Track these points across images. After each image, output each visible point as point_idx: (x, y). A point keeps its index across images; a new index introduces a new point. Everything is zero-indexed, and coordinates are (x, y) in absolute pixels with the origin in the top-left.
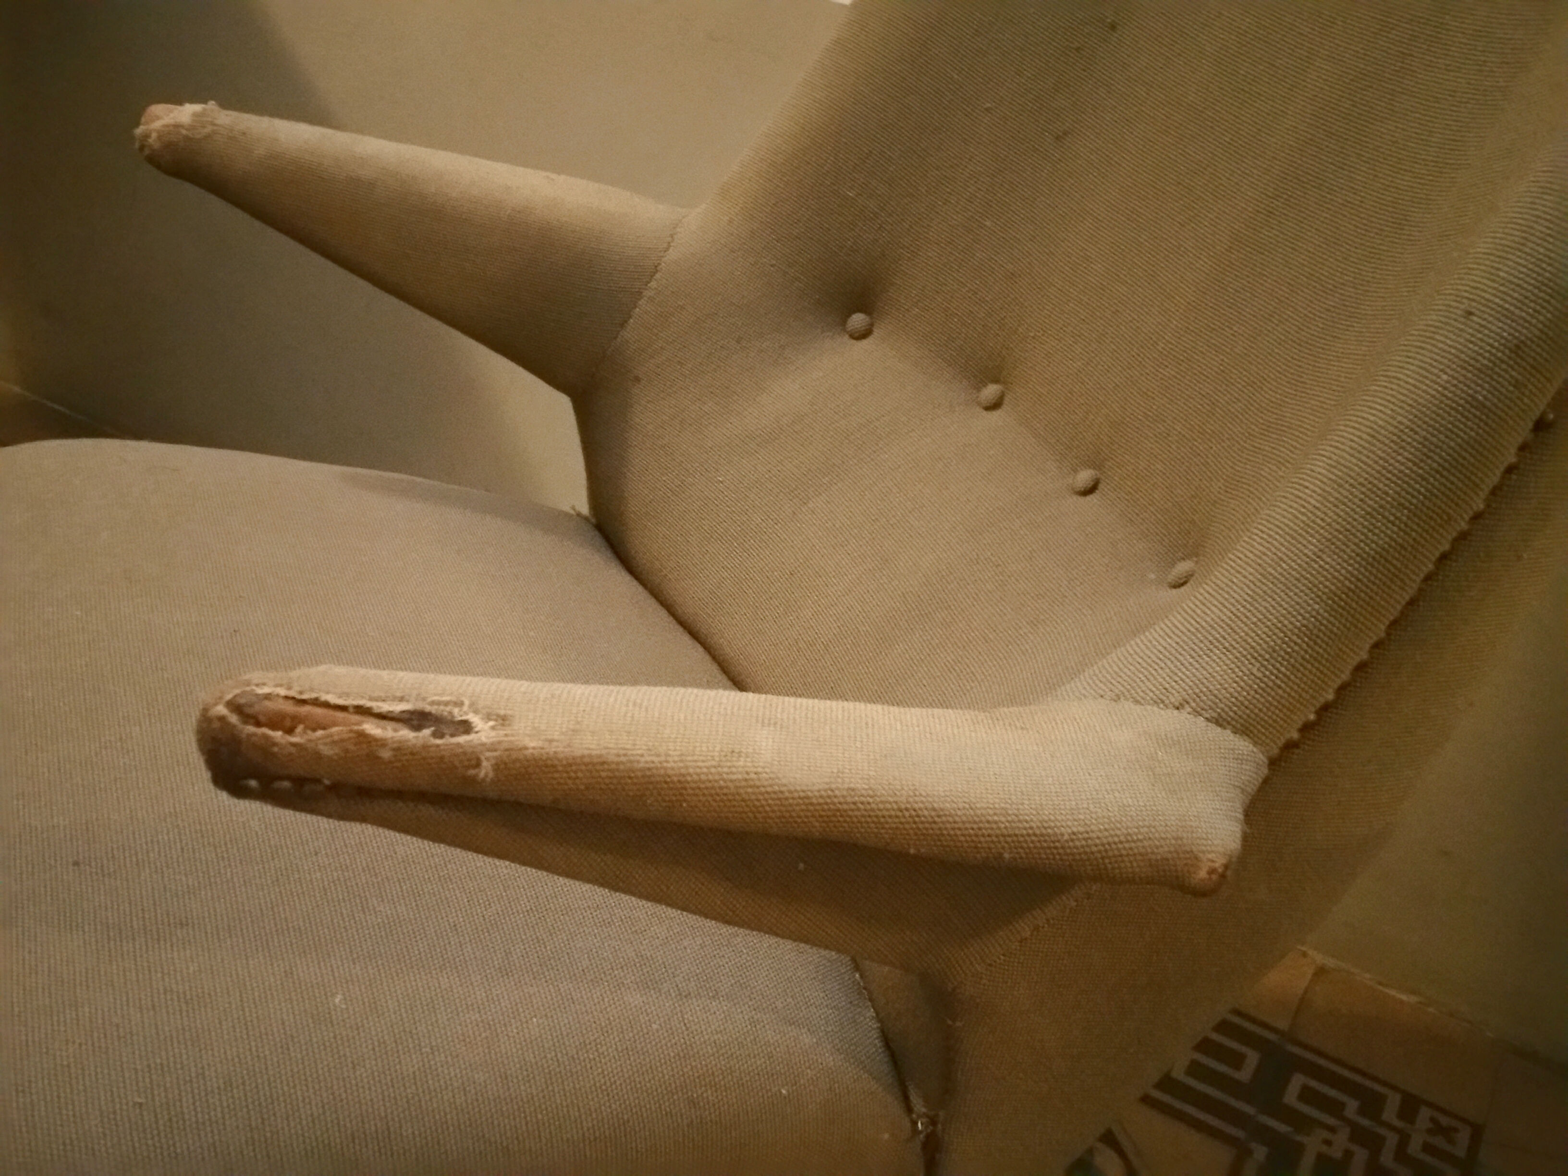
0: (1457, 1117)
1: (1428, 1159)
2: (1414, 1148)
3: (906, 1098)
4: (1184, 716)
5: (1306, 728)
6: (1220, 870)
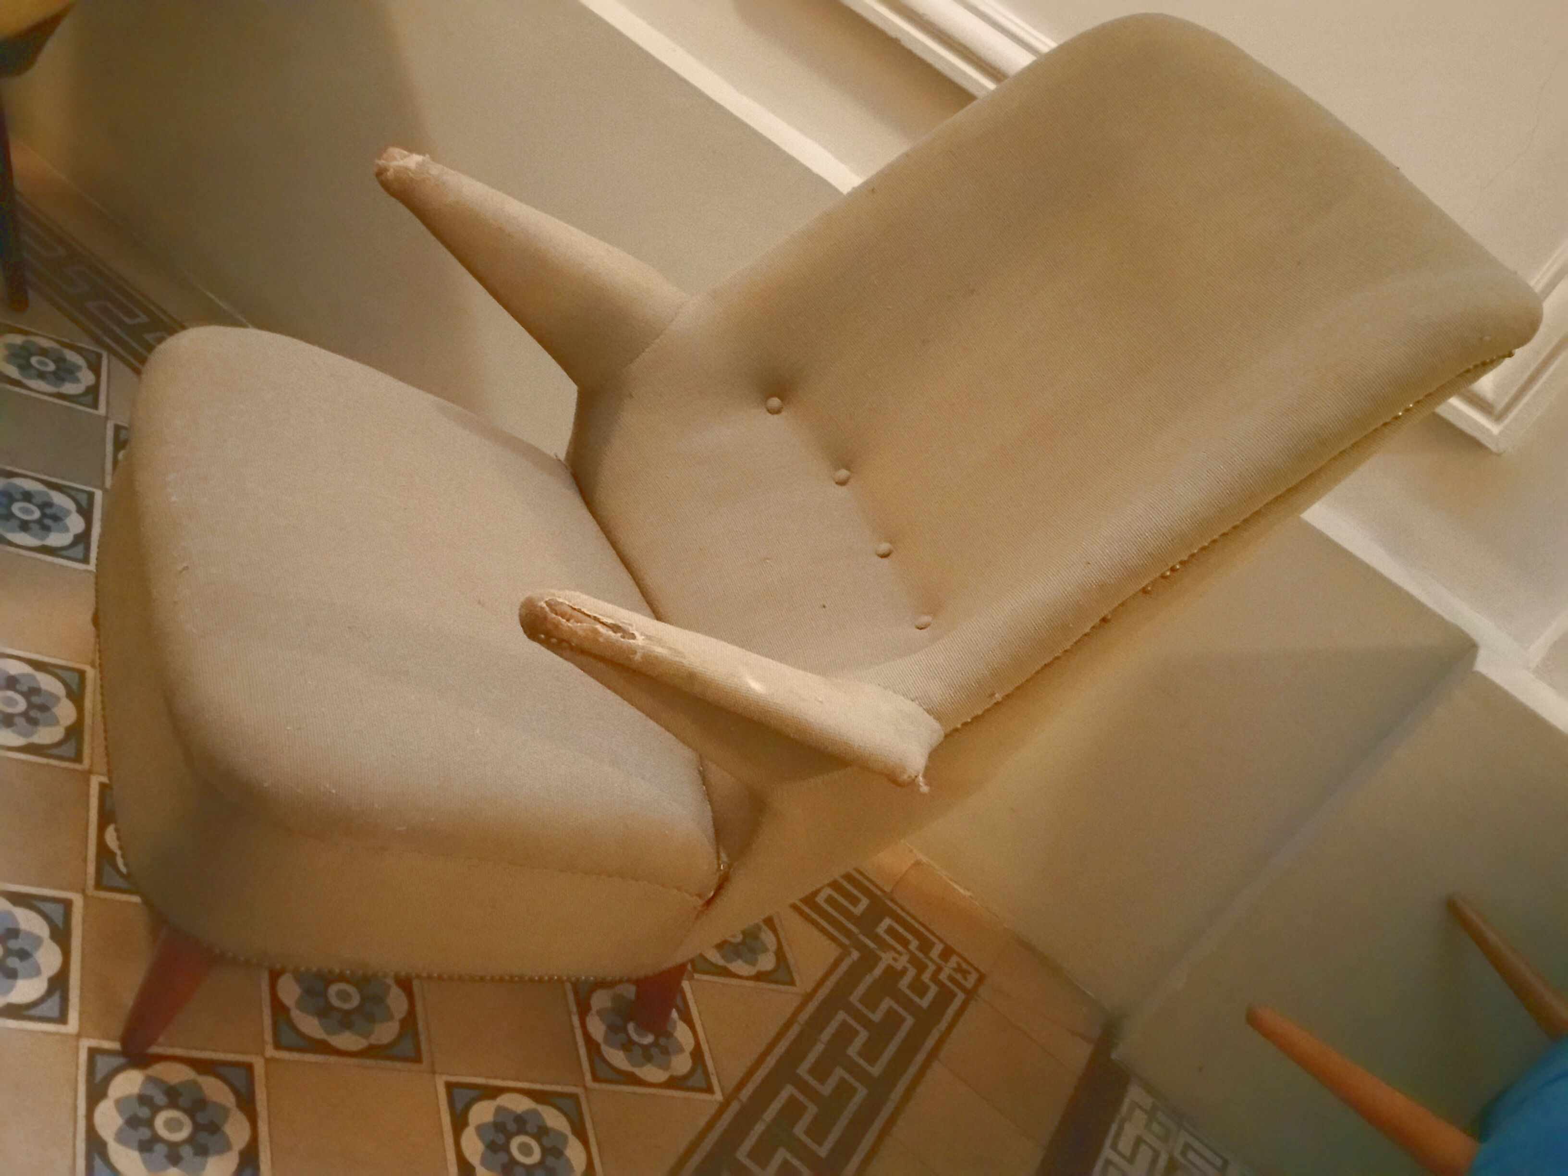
0: (972, 965)
1: (949, 984)
2: (943, 977)
3: (718, 853)
4: (914, 705)
5: (965, 724)
6: (913, 778)
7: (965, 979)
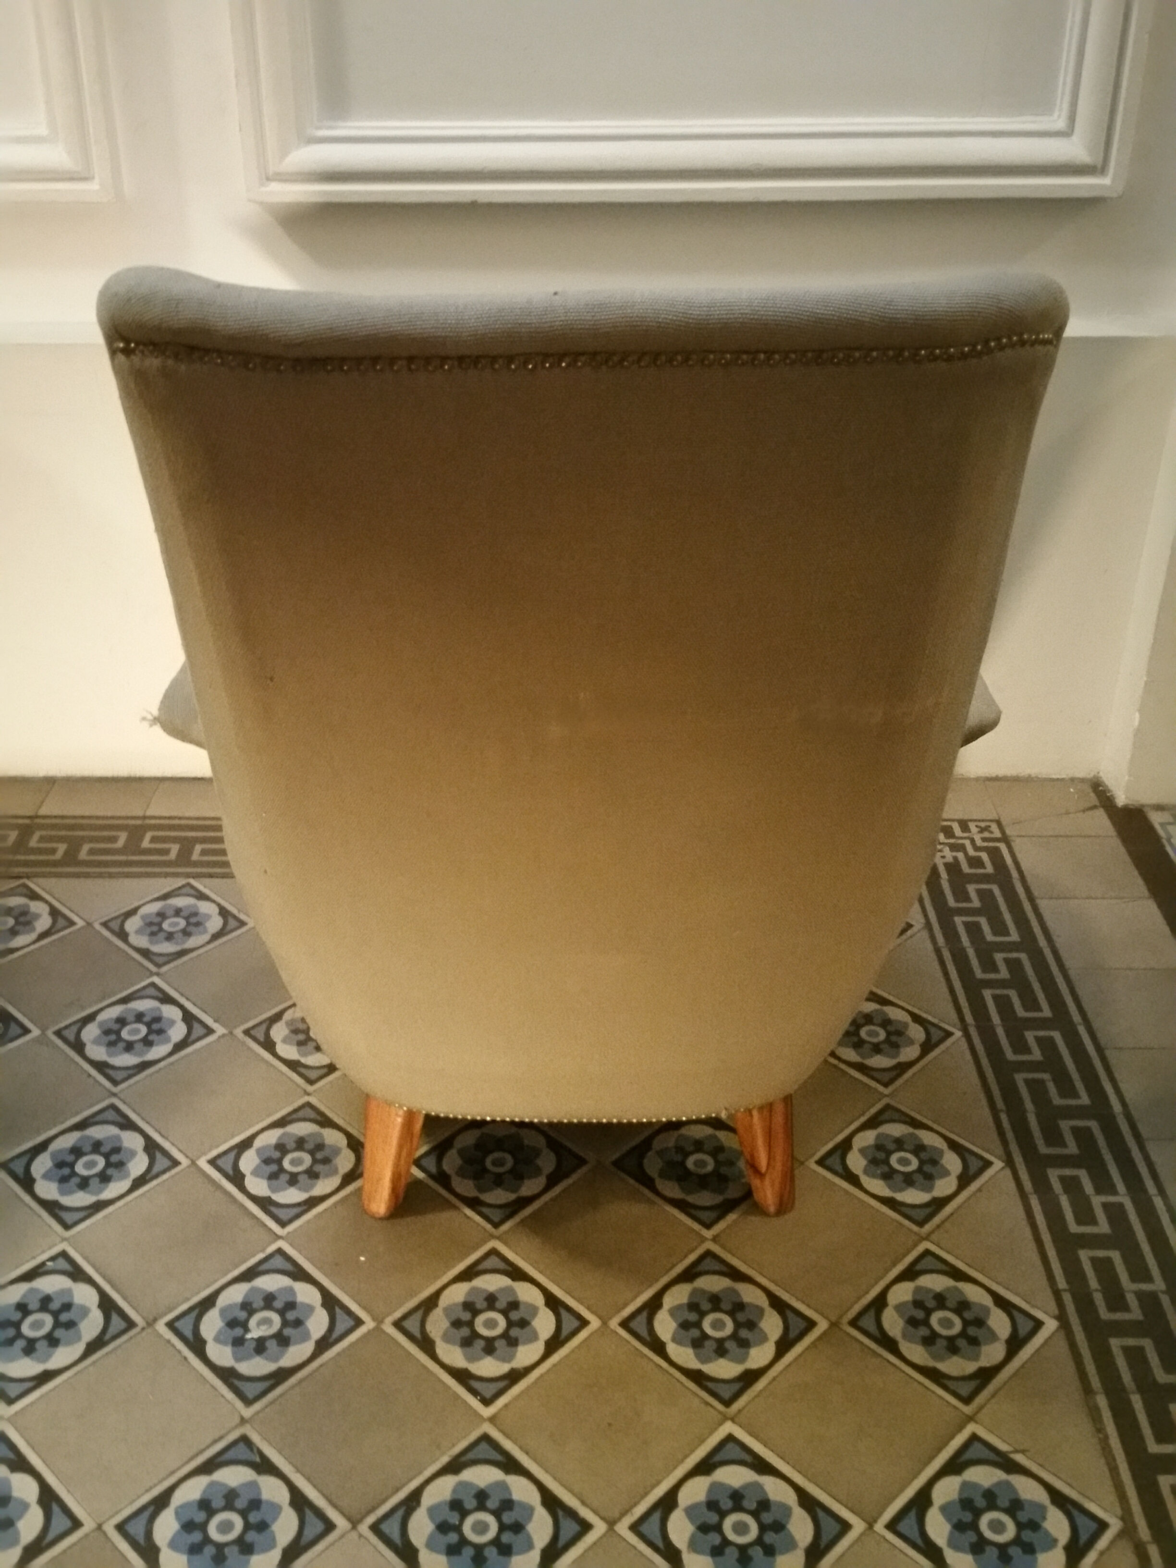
0: (986, 820)
7: (992, 832)
